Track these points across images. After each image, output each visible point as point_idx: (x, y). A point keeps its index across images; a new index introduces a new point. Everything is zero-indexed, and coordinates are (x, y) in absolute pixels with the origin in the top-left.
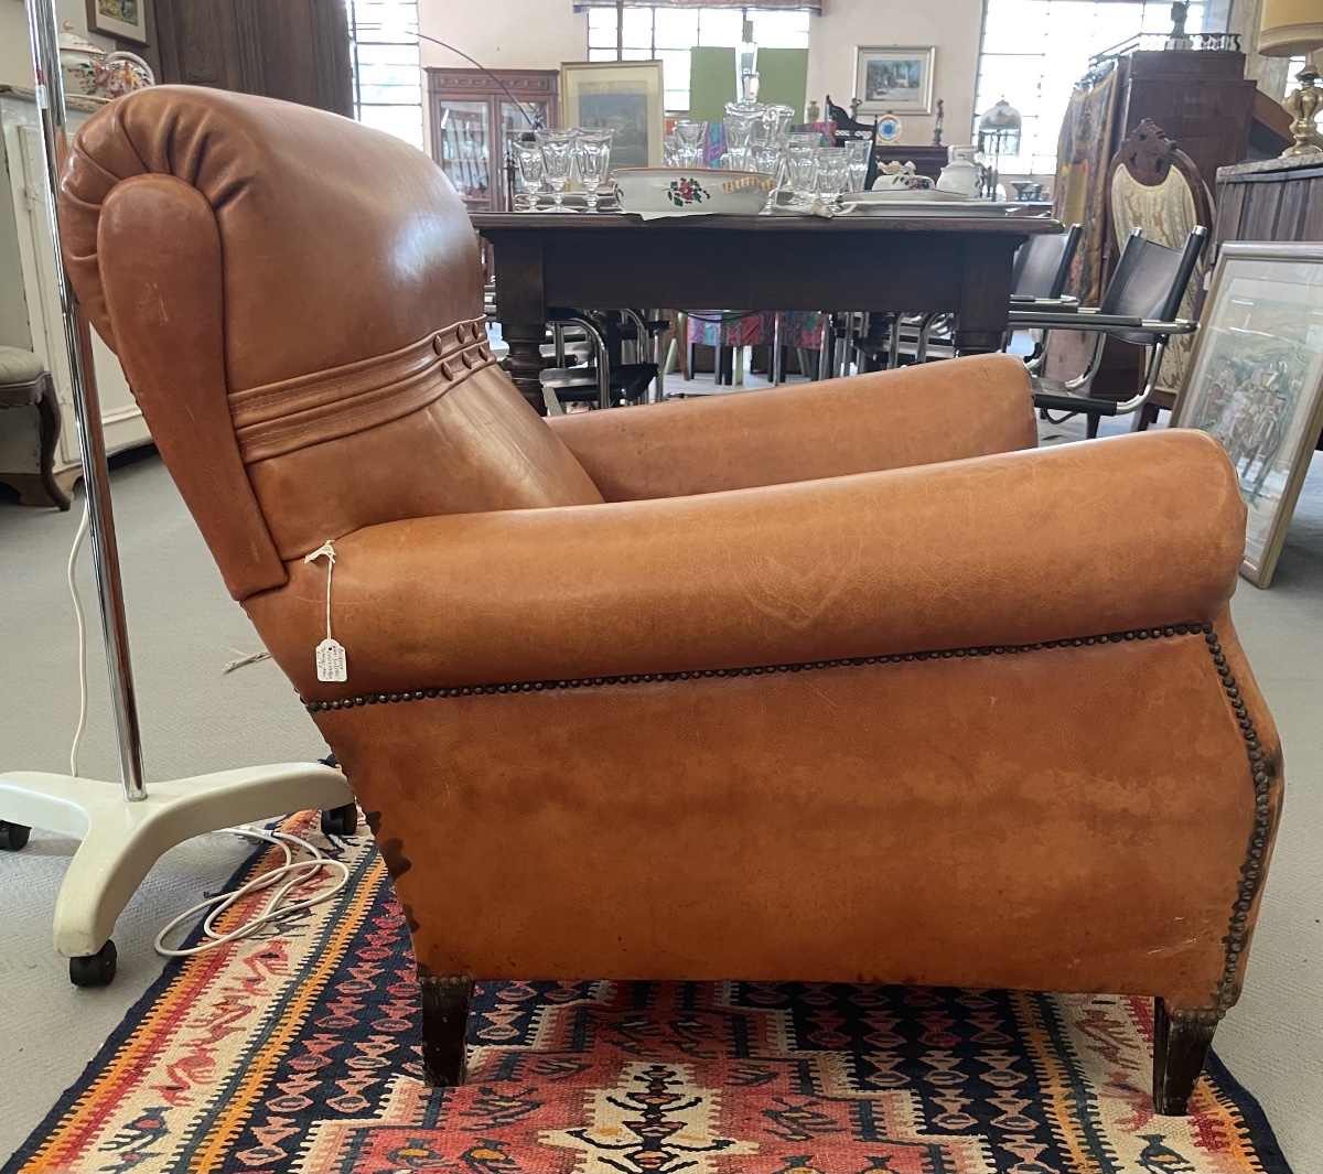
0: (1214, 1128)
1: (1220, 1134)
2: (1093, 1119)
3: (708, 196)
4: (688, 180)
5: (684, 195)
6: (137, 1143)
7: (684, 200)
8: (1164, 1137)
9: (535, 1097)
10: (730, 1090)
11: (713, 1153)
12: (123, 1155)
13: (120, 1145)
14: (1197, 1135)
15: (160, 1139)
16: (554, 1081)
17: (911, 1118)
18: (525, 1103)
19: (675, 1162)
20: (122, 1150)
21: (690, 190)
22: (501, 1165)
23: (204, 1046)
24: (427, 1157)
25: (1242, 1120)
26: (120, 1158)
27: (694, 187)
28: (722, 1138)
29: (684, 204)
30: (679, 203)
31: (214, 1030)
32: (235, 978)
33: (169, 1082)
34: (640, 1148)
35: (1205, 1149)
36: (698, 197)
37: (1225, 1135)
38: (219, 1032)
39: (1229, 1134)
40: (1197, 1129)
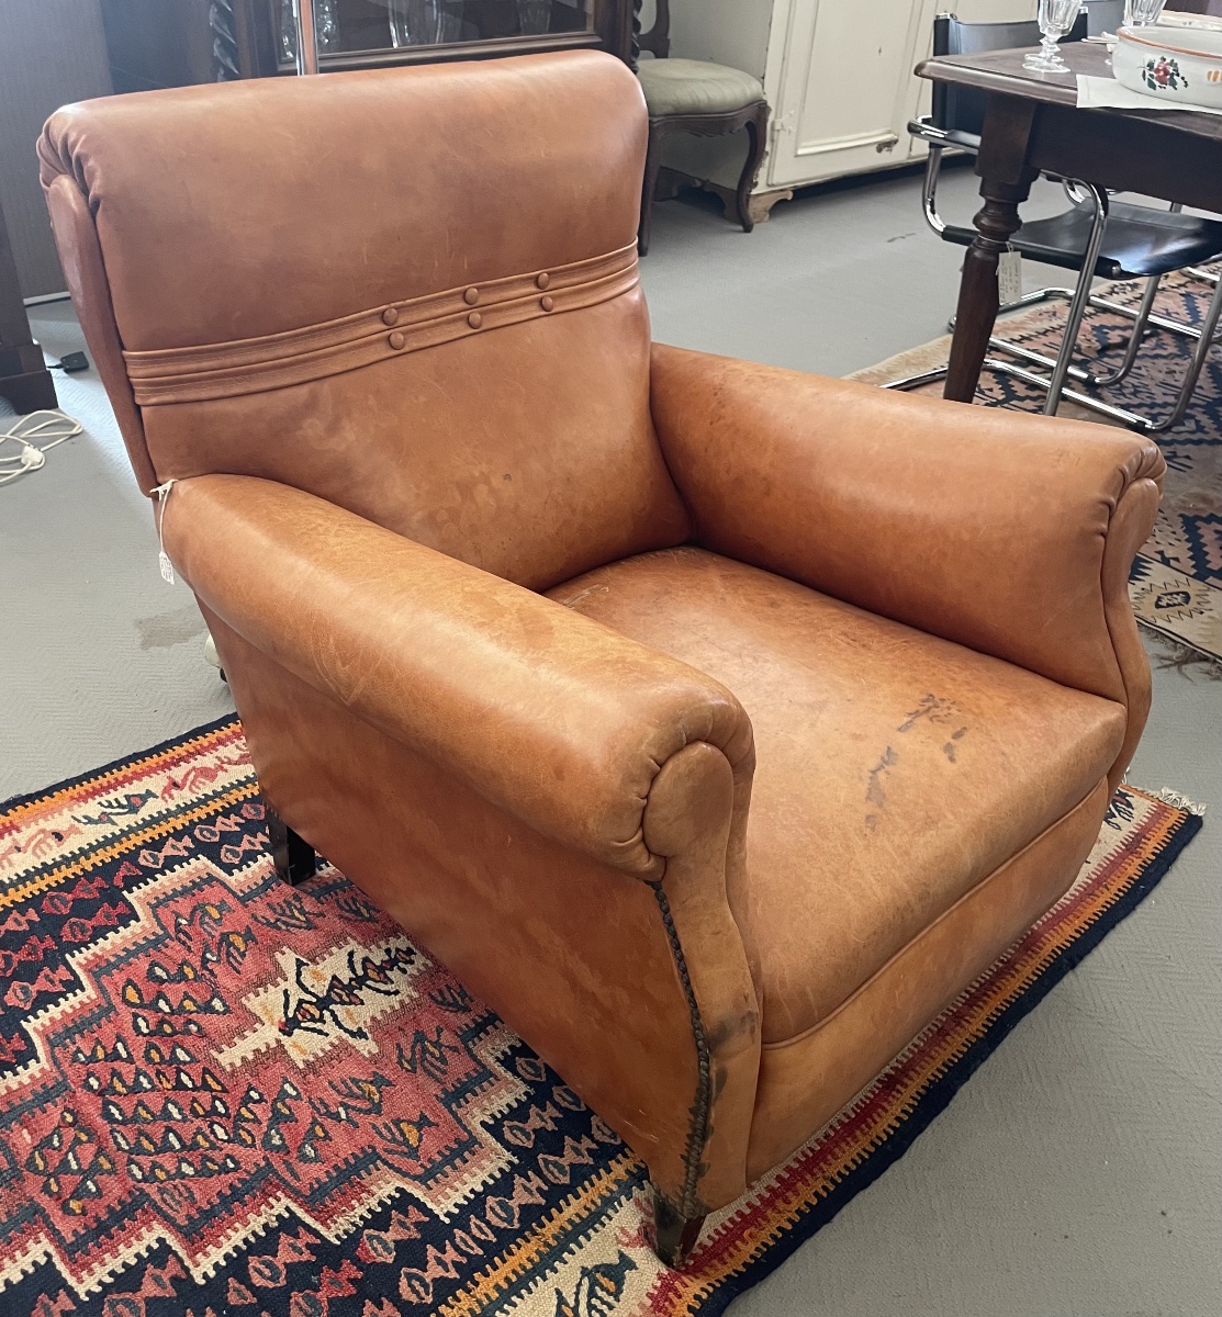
0: (671, 1295)
1: (671, 1302)
2: (610, 1212)
3: (1186, 85)
4: (1168, 61)
5: (1159, 79)
6: (117, 810)
7: (1157, 83)
8: (637, 1269)
9: (318, 921)
10: (426, 999)
11: (346, 1036)
12: (103, 813)
13: (109, 805)
14: (655, 1288)
15: (129, 814)
16: (341, 917)
17: (495, 1109)
18: (308, 920)
19: (318, 1026)
21: (1166, 73)
22: (236, 954)
23: (225, 765)
24: (215, 920)
25: (698, 1307)
26: (99, 814)
27: (1171, 70)
28: (365, 1030)
29: (1158, 88)
30: (1152, 85)
31: (243, 756)
33: (180, 779)
34: (314, 1000)
35: (649, 1302)
36: (1174, 84)
37: (674, 1307)
38: (244, 759)
39: (678, 1308)
40: (659, 1284)
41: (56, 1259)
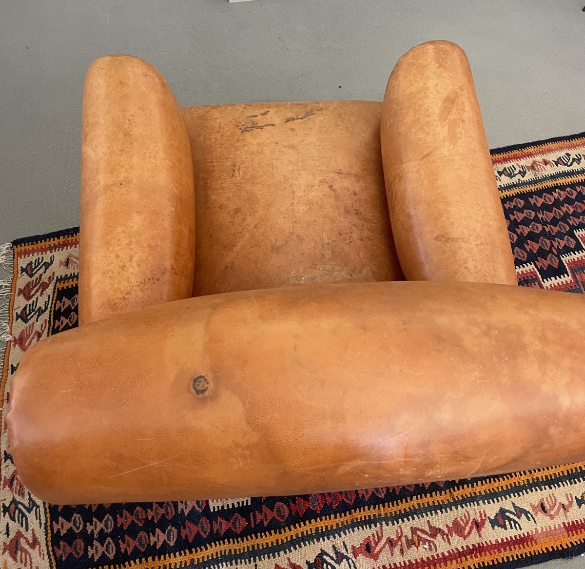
6: (512, 516)
12: (519, 517)
13: (515, 522)
15: (506, 509)
20: (517, 519)
23: (446, 532)
26: (521, 518)
31: (434, 536)
32: (392, 554)
33: (475, 530)
38: (435, 532)
41: (541, 279)
